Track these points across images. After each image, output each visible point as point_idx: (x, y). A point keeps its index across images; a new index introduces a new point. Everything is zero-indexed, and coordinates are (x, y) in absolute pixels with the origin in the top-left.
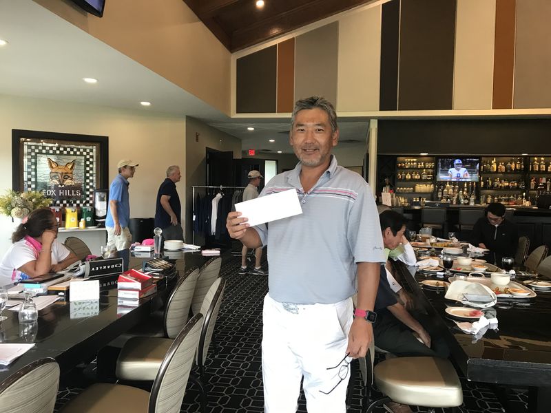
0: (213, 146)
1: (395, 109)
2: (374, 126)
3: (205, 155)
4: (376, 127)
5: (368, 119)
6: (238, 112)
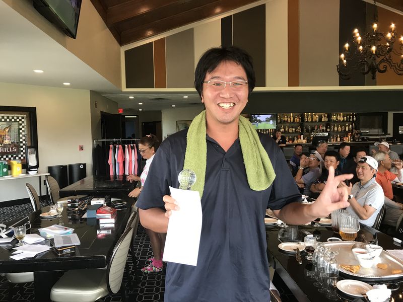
3: (100, 117)
6: (127, 87)
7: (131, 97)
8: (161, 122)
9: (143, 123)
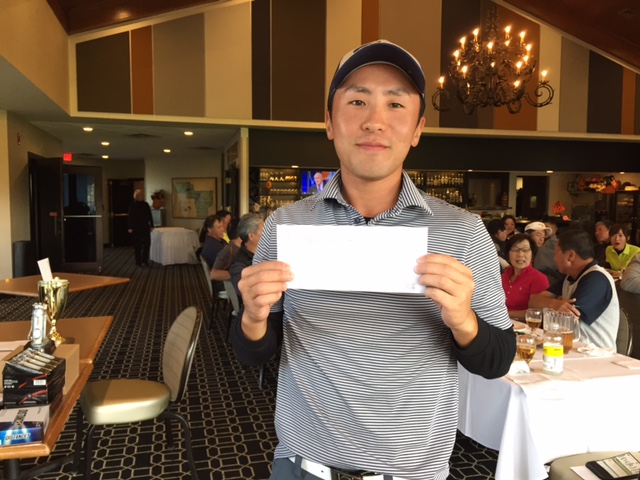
0: (37, 151)
1: (268, 118)
3: (26, 161)
4: (247, 136)
5: (238, 128)
6: (81, 108)
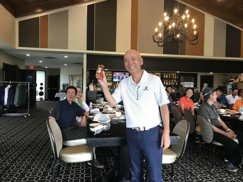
1: (93, 50)
2: (85, 57)
4: (86, 57)
6: (20, 46)
7: (27, 55)
8: (59, 76)
9: (49, 76)
